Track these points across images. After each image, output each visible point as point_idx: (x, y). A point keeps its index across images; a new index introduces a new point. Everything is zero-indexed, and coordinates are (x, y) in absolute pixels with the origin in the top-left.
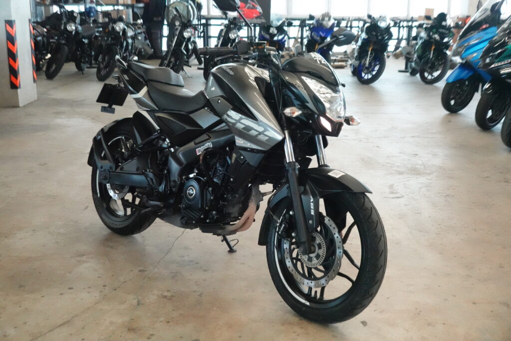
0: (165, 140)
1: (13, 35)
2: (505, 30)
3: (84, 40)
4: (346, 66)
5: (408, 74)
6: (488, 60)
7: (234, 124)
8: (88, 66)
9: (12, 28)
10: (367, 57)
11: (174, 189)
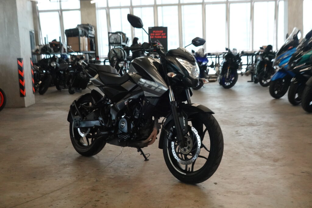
0: (108, 101)
1: (22, 67)
2: (300, 47)
3: (61, 72)
4: (216, 81)
5: (253, 83)
6: (292, 65)
7: (143, 85)
8: (64, 87)
9: (21, 63)
10: (227, 73)
11: (114, 125)
